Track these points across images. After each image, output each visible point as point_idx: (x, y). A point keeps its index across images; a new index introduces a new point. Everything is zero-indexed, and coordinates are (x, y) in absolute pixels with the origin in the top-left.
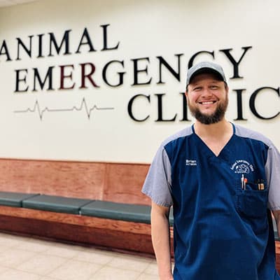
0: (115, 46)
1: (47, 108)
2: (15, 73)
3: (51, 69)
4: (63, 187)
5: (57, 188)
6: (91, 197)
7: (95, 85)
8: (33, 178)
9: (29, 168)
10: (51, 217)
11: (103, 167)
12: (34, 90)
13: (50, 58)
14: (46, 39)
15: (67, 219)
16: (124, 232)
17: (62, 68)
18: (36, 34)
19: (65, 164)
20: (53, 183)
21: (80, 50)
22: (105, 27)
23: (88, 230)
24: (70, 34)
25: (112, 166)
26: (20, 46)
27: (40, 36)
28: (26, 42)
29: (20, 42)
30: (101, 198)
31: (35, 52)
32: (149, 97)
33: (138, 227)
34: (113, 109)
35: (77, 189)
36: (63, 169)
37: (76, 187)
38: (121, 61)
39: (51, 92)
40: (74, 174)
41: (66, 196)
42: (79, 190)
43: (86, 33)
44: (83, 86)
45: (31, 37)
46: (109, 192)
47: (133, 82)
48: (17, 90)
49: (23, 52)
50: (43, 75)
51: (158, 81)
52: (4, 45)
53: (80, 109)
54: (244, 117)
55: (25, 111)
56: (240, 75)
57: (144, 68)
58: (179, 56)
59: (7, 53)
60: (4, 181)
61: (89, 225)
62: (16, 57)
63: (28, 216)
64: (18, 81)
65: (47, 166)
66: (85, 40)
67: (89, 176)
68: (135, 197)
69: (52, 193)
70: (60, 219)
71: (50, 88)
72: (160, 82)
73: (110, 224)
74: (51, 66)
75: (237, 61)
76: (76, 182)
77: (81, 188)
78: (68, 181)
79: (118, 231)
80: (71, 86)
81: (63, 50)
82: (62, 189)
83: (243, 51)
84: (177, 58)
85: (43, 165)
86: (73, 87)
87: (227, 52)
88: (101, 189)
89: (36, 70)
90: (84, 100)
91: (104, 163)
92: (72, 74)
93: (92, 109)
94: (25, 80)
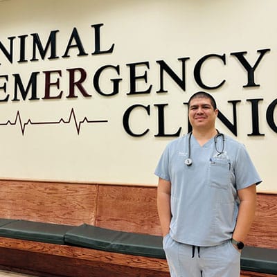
0: (109, 49)
1: (29, 121)
3: (34, 75)
4: (48, 212)
7: (85, 94)
10: (35, 247)
11: (94, 189)
12: (15, 99)
13: (34, 63)
14: (29, 42)
15: (53, 250)
16: (119, 266)
17: (48, 74)
18: (17, 33)
19: (51, 186)
20: (37, 208)
21: (68, 54)
22: (97, 28)
24: (58, 35)
25: (105, 188)
27: (23, 38)
30: (92, 224)
31: (16, 56)
32: (148, 109)
33: (136, 261)
34: (106, 121)
35: (64, 215)
36: (48, 191)
38: (116, 66)
39: (34, 103)
40: (60, 197)
42: (67, 216)
43: (75, 34)
44: (72, 95)
45: (12, 39)
46: (102, 218)
47: (129, 91)
50: (25, 82)
51: (159, 90)
53: (69, 122)
54: (261, 132)
55: (5, 124)
56: (256, 82)
57: (143, 75)
58: (184, 60)
66: (74, 43)
67: (79, 199)
68: (132, 224)
69: (35, 219)
70: (44, 250)
71: (34, 97)
73: (104, 257)
74: (35, 71)
75: (252, 67)
76: (63, 206)
77: (68, 213)
78: (54, 205)
79: (113, 265)
80: (58, 94)
81: (49, 54)
83: (259, 55)
84: (181, 63)
85: (26, 185)
86: (60, 97)
87: (240, 56)
88: (93, 215)
89: (17, 77)
90: (72, 111)
91: (96, 184)
92: (58, 81)
93: (83, 122)
94: (5, 87)
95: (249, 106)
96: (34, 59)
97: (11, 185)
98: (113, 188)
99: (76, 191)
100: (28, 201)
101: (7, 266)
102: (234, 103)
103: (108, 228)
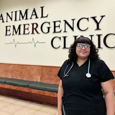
0: (46, 16)
1: (18, 42)
2: (5, 28)
3: (20, 26)
4: (24, 76)
6: (35, 80)
7: (38, 33)
8: (12, 72)
9: (10, 67)
10: (18, 88)
11: (40, 68)
12: (13, 34)
13: (20, 21)
14: (18, 13)
15: (23, 89)
16: (47, 96)
17: (24, 25)
18: (14, 10)
19: (25, 66)
20: (20, 74)
21: (32, 18)
22: (42, 8)
23: (32, 95)
24: (28, 11)
25: (44, 67)
26: (8, 16)
27: (16, 12)
28: (10, 14)
29: (8, 14)
30: (39, 81)
31: (14, 19)
32: (60, 38)
33: (53, 94)
34: (45, 43)
35: (29, 77)
36: (24, 68)
37: (29, 76)
38: (49, 22)
39: (20, 36)
40: (28, 70)
41: (25, 80)
43: (34, 11)
44: (33, 33)
45: (12, 12)
46: (42, 78)
47: (53, 31)
48: (6, 35)
49: (9, 19)
50: (17, 28)
51: (64, 31)
52: (2, 16)
53: (31, 43)
54: (101, 47)
55: (9, 44)
56: (100, 28)
57: (58, 25)
58: (73, 20)
59: (2, 19)
61: (33, 93)
62: (6, 21)
63: (8, 88)
64: (7, 31)
65: (18, 67)
66: (34, 13)
67: (35, 71)
68: (53, 81)
69: (20, 78)
70: (21, 89)
71: (20, 34)
72: (65, 31)
73: (41, 92)
74: (20, 24)
75: (98, 22)
76: (29, 74)
77: (31, 76)
78: (26, 73)
79: (45, 96)
80: (28, 33)
81: (25, 18)
82: (23, 77)
83: (101, 17)
84: (72, 21)
85: (16, 66)
86: (29, 34)
87: (94, 18)
88: (39, 77)
89: (14, 26)
90: (33, 39)
91: (41, 66)
92: (28, 27)
93: (37, 43)
94: (9, 30)
95: (97, 37)
97: (11, 65)
98: (47, 67)
99: (34, 68)
100: (17, 72)
101: (8, 95)
102: (91, 36)
103: (45, 82)
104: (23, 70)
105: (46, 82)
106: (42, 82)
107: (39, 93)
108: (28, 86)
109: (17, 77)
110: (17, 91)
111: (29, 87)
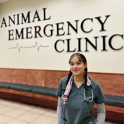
0: (48, 18)
1: (21, 47)
2: (8, 32)
3: (22, 29)
4: (29, 80)
5: (26, 81)
6: (39, 85)
7: (41, 36)
8: (16, 77)
9: (14, 72)
10: (22, 93)
12: (16, 39)
13: (22, 24)
14: (20, 16)
15: (27, 94)
17: (27, 29)
18: (16, 14)
19: (29, 71)
20: (24, 79)
21: (34, 21)
22: (44, 9)
24: (31, 14)
25: (48, 72)
26: (10, 20)
27: (18, 15)
28: (12, 18)
29: (10, 18)
30: (43, 85)
31: (16, 22)
32: (63, 41)
34: (48, 46)
35: (34, 81)
36: (28, 73)
37: (33, 81)
38: (51, 24)
39: (23, 40)
40: (32, 75)
41: (29, 84)
42: (35, 82)
43: (36, 13)
44: (36, 37)
45: (14, 16)
46: (47, 83)
47: (57, 34)
48: (9, 39)
50: (19, 32)
51: (67, 33)
52: (4, 20)
53: (35, 47)
54: (106, 49)
56: (105, 29)
57: (61, 28)
58: (77, 21)
59: (5, 23)
60: (5, 78)
61: (37, 97)
62: (9, 25)
63: (12, 93)
64: (10, 35)
65: (22, 72)
66: (36, 16)
67: (39, 76)
68: (57, 85)
69: (24, 83)
70: (25, 94)
71: (23, 38)
73: (45, 97)
75: (103, 22)
76: (33, 78)
77: (35, 81)
78: (30, 78)
79: (49, 100)
81: (27, 21)
83: (106, 18)
85: (20, 71)
86: (31, 37)
87: (98, 18)
88: (43, 82)
89: (17, 30)
90: (36, 43)
91: (44, 70)
92: (31, 31)
93: (40, 47)
94: (12, 35)
95: (102, 39)
96: (22, 23)
97: (15, 70)
101: (13, 100)
102: (96, 38)
103: (49, 87)
104: (27, 74)
105: (51, 86)
106: (47, 86)
107: (42, 98)
108: (31, 90)
109: (21, 82)
110: (22, 96)
111: (32, 92)
